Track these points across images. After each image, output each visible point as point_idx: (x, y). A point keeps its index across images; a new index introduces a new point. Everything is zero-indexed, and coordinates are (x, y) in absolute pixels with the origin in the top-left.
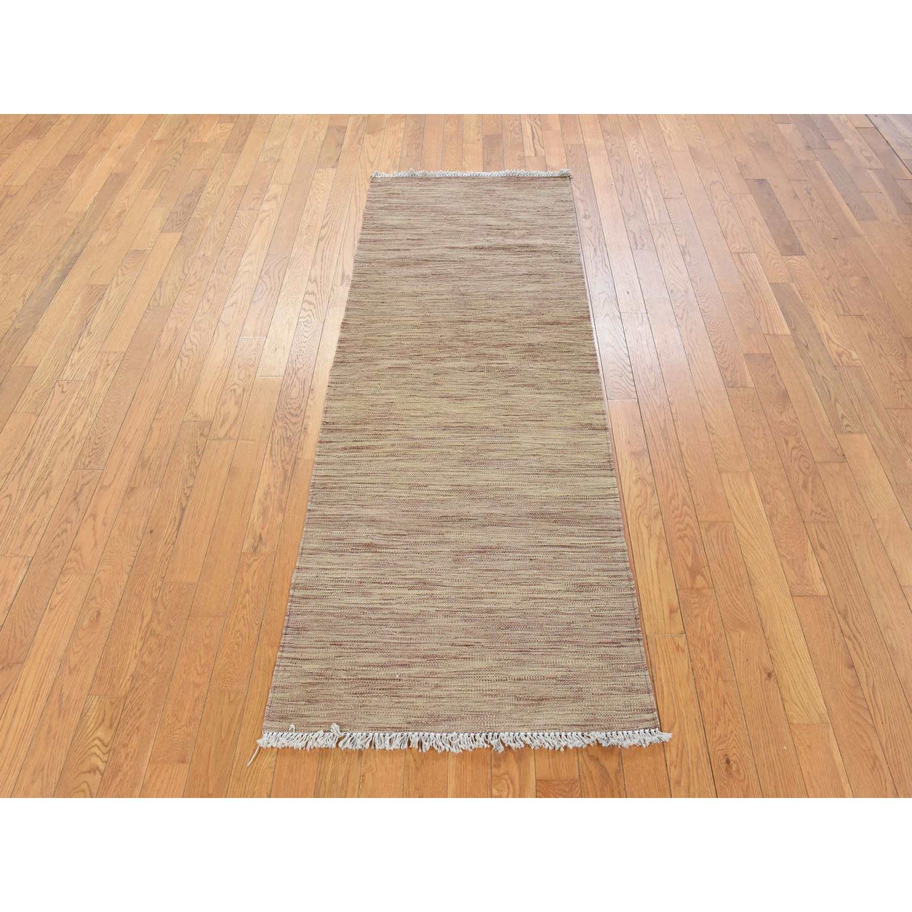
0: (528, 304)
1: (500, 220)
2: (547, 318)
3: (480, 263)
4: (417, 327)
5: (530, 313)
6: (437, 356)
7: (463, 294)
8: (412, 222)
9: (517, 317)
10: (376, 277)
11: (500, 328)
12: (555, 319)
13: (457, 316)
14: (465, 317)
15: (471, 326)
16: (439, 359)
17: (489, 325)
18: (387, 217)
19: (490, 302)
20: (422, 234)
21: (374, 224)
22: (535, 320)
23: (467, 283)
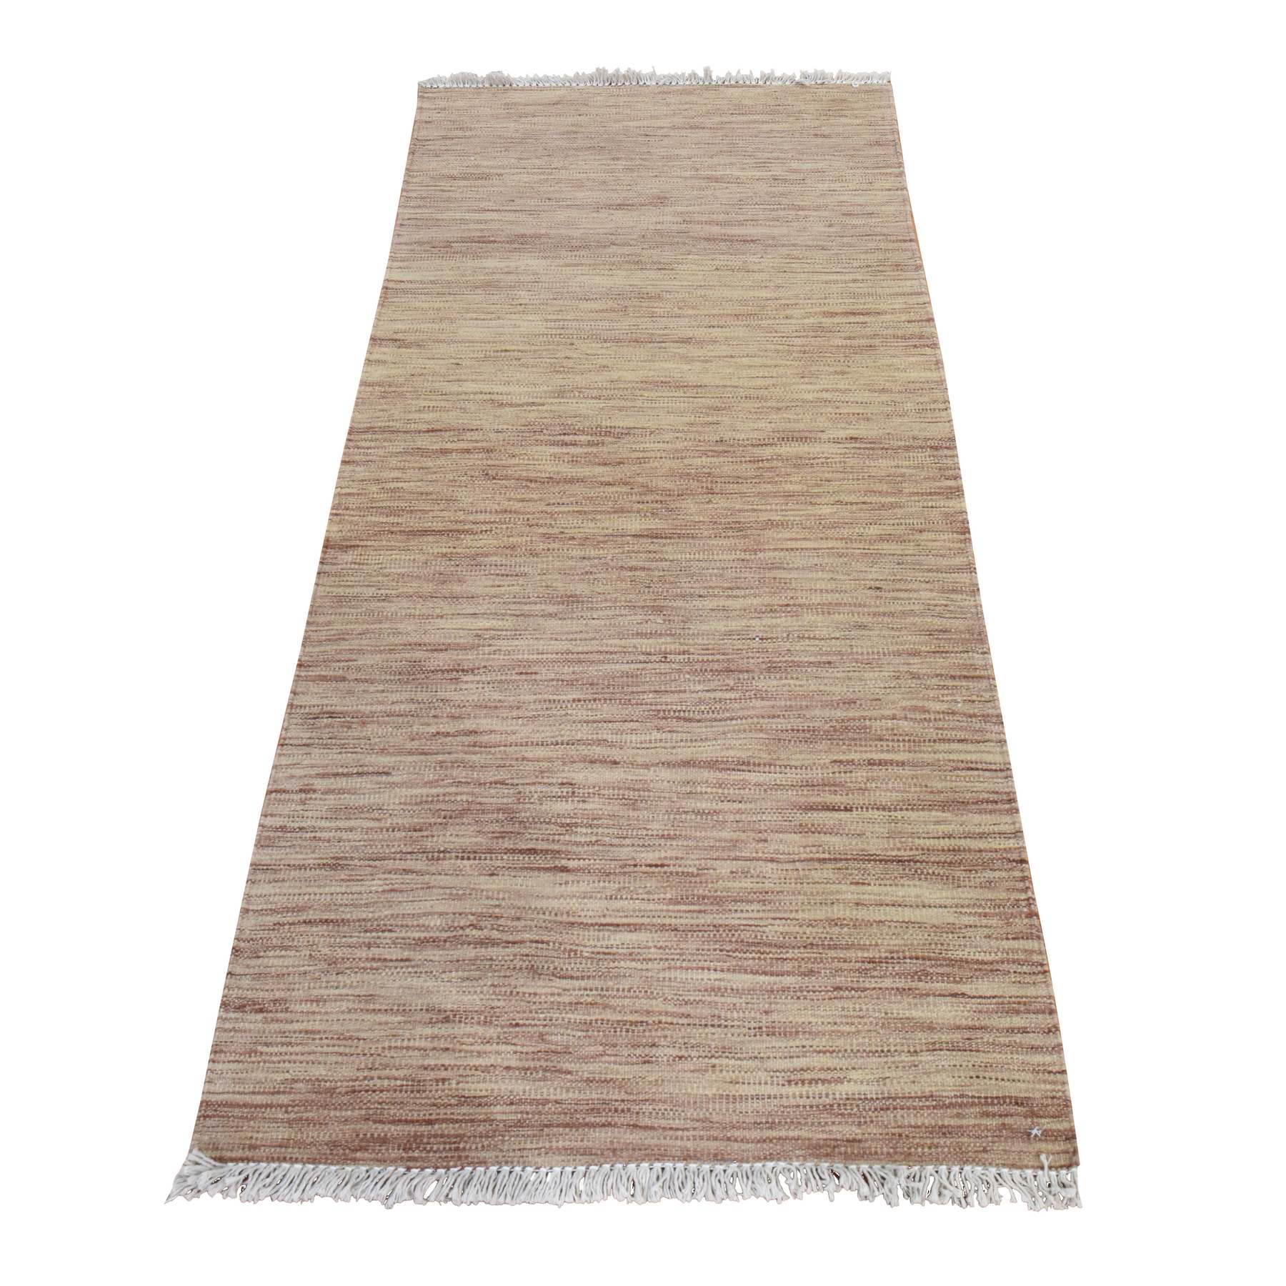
0: (478, 584)
1: (519, 895)
2: (436, 546)
3: (606, 710)
4: (771, 524)
5: (475, 560)
6: (713, 460)
7: (658, 610)
8: (849, 892)
9: (513, 547)
10: (916, 665)
11: (562, 522)
12: (414, 542)
13: (671, 551)
14: (652, 548)
15: (634, 524)
16: (710, 453)
17: (589, 528)
18: (948, 917)
19: (580, 588)
20: (804, 829)
21: (989, 885)
22: (467, 540)
23: (644, 644)
